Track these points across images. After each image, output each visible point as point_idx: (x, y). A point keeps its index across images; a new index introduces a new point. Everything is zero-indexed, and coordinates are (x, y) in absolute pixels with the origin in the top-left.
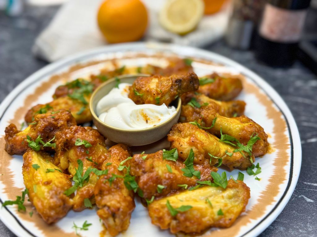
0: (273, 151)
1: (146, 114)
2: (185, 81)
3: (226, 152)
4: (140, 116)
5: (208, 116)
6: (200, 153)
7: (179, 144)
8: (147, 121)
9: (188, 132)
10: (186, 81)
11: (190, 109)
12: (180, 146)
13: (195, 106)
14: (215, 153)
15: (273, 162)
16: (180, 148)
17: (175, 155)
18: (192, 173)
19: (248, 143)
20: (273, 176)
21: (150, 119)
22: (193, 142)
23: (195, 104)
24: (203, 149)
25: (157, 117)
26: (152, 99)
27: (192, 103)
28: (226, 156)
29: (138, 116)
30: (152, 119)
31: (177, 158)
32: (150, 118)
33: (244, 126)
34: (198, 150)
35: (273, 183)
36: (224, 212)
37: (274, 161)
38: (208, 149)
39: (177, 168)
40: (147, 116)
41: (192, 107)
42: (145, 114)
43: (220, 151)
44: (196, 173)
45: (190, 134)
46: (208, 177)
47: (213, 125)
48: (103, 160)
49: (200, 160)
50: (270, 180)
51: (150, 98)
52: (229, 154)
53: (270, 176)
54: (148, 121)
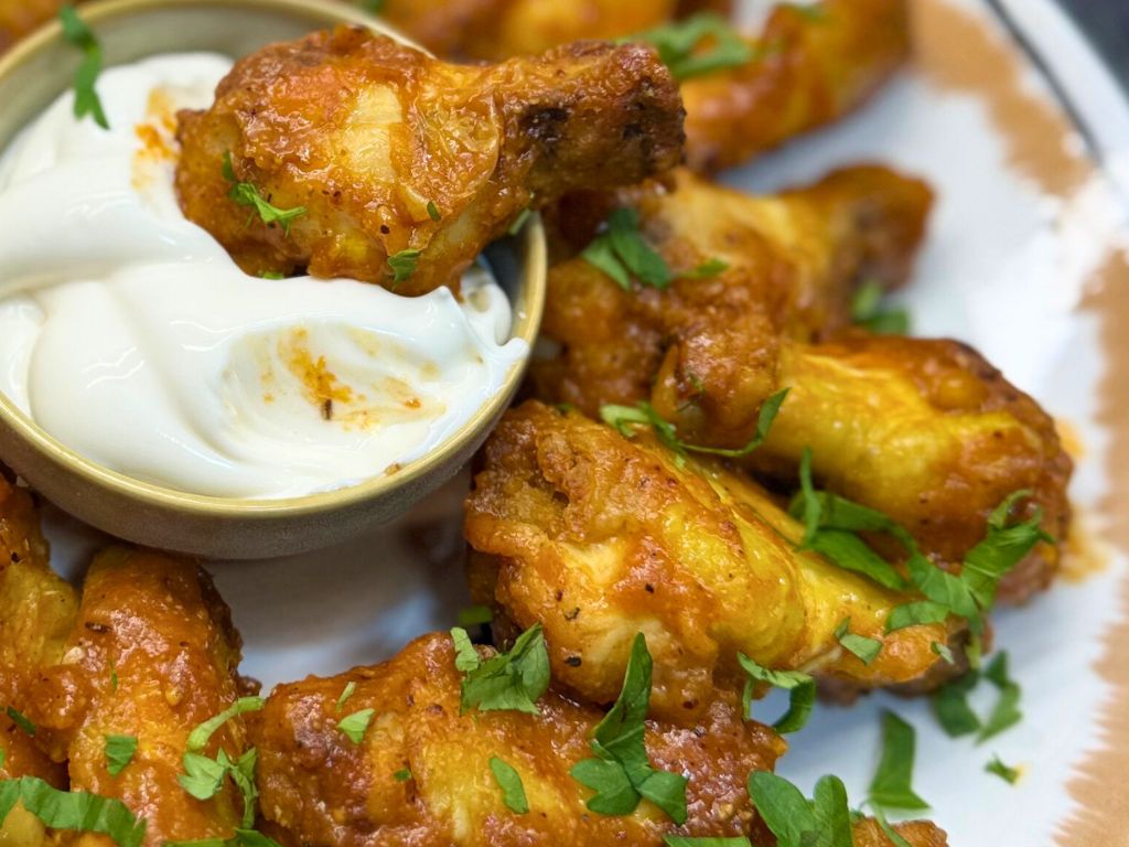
0: (1095, 564)
1: (322, 363)
2: (590, 123)
3: (842, 635)
4: (281, 369)
5: (732, 380)
6: (687, 657)
7: (559, 597)
8: (327, 408)
9: (613, 511)
10: (598, 122)
11: (604, 300)
12: (568, 619)
13: (631, 275)
14: (776, 653)
15: (1096, 651)
16: (563, 629)
17: (533, 668)
18: (633, 787)
19: (974, 554)
20: (1100, 757)
21: (353, 397)
22: (649, 589)
23: (634, 263)
24: (710, 634)
25: (396, 386)
26: (358, 249)
27: (616, 256)
28: (835, 654)
29: (268, 376)
30: (361, 397)
31: (541, 686)
32: (349, 390)
33: (956, 446)
34: (678, 644)
35: (1099, 814)
37: (1102, 641)
38: (739, 632)
39: (547, 769)
40: (332, 377)
41: (611, 282)
42: (315, 362)
43: (805, 630)
44: (657, 788)
45: (624, 524)
46: (735, 813)
47: (758, 436)
48: (78, 716)
49: (688, 705)
50: (1077, 790)
51: (347, 243)
52: (858, 645)
53: (1080, 759)
54: (337, 406)
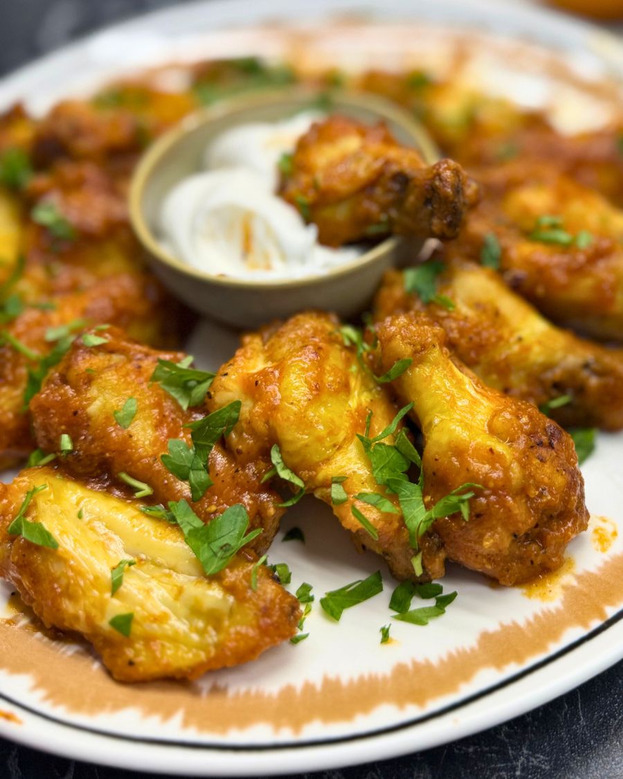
2: (413, 190)
3: (336, 482)
6: (251, 428)
10: (416, 190)
12: (221, 375)
14: (296, 460)
17: (199, 390)
18: (190, 468)
22: (256, 383)
31: (197, 400)
34: (250, 417)
36: (136, 629)
37: (502, 626)
44: (197, 477)
46: (215, 512)
47: (389, 376)
49: (238, 452)
52: (338, 491)
